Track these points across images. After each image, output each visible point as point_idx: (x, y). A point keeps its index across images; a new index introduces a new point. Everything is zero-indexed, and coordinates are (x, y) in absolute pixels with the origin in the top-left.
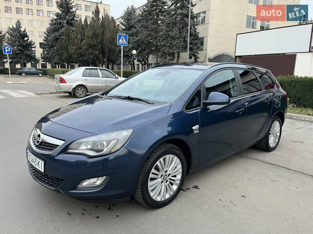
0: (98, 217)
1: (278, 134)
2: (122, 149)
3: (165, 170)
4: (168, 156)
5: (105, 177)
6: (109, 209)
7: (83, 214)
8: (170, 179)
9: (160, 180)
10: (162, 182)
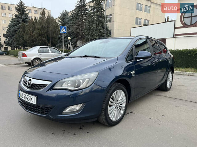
0: (74, 134)
1: (171, 80)
2: (92, 85)
3: (117, 100)
4: (118, 90)
5: (82, 104)
6: (80, 129)
7: (64, 133)
8: (119, 106)
9: (114, 107)
10: (115, 108)
